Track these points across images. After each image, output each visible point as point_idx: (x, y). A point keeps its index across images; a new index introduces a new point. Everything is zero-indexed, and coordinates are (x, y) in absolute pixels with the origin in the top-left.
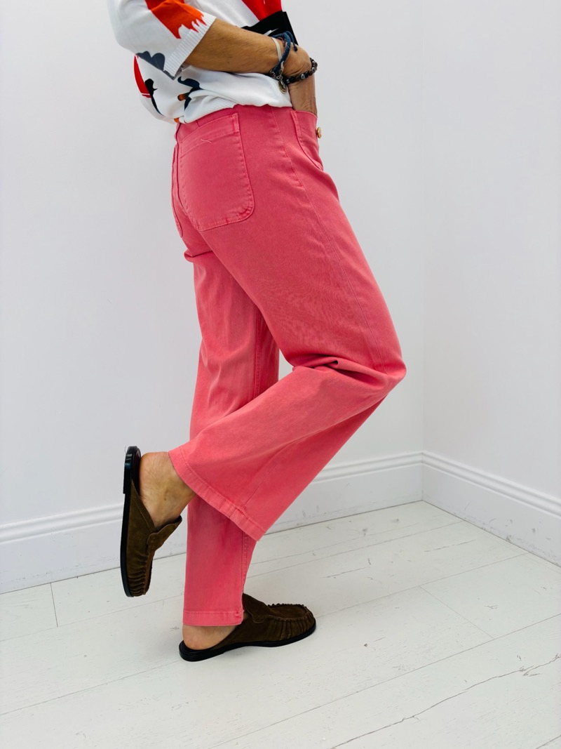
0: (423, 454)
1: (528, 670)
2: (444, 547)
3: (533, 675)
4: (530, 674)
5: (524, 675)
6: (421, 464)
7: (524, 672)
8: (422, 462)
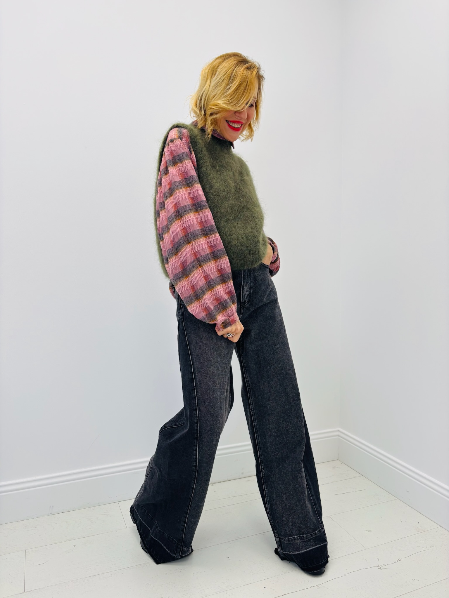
0: (339, 431)
1: (381, 566)
2: (347, 493)
3: (383, 569)
4: (381, 569)
5: (379, 569)
6: (338, 437)
7: (379, 567)
8: (339, 436)
